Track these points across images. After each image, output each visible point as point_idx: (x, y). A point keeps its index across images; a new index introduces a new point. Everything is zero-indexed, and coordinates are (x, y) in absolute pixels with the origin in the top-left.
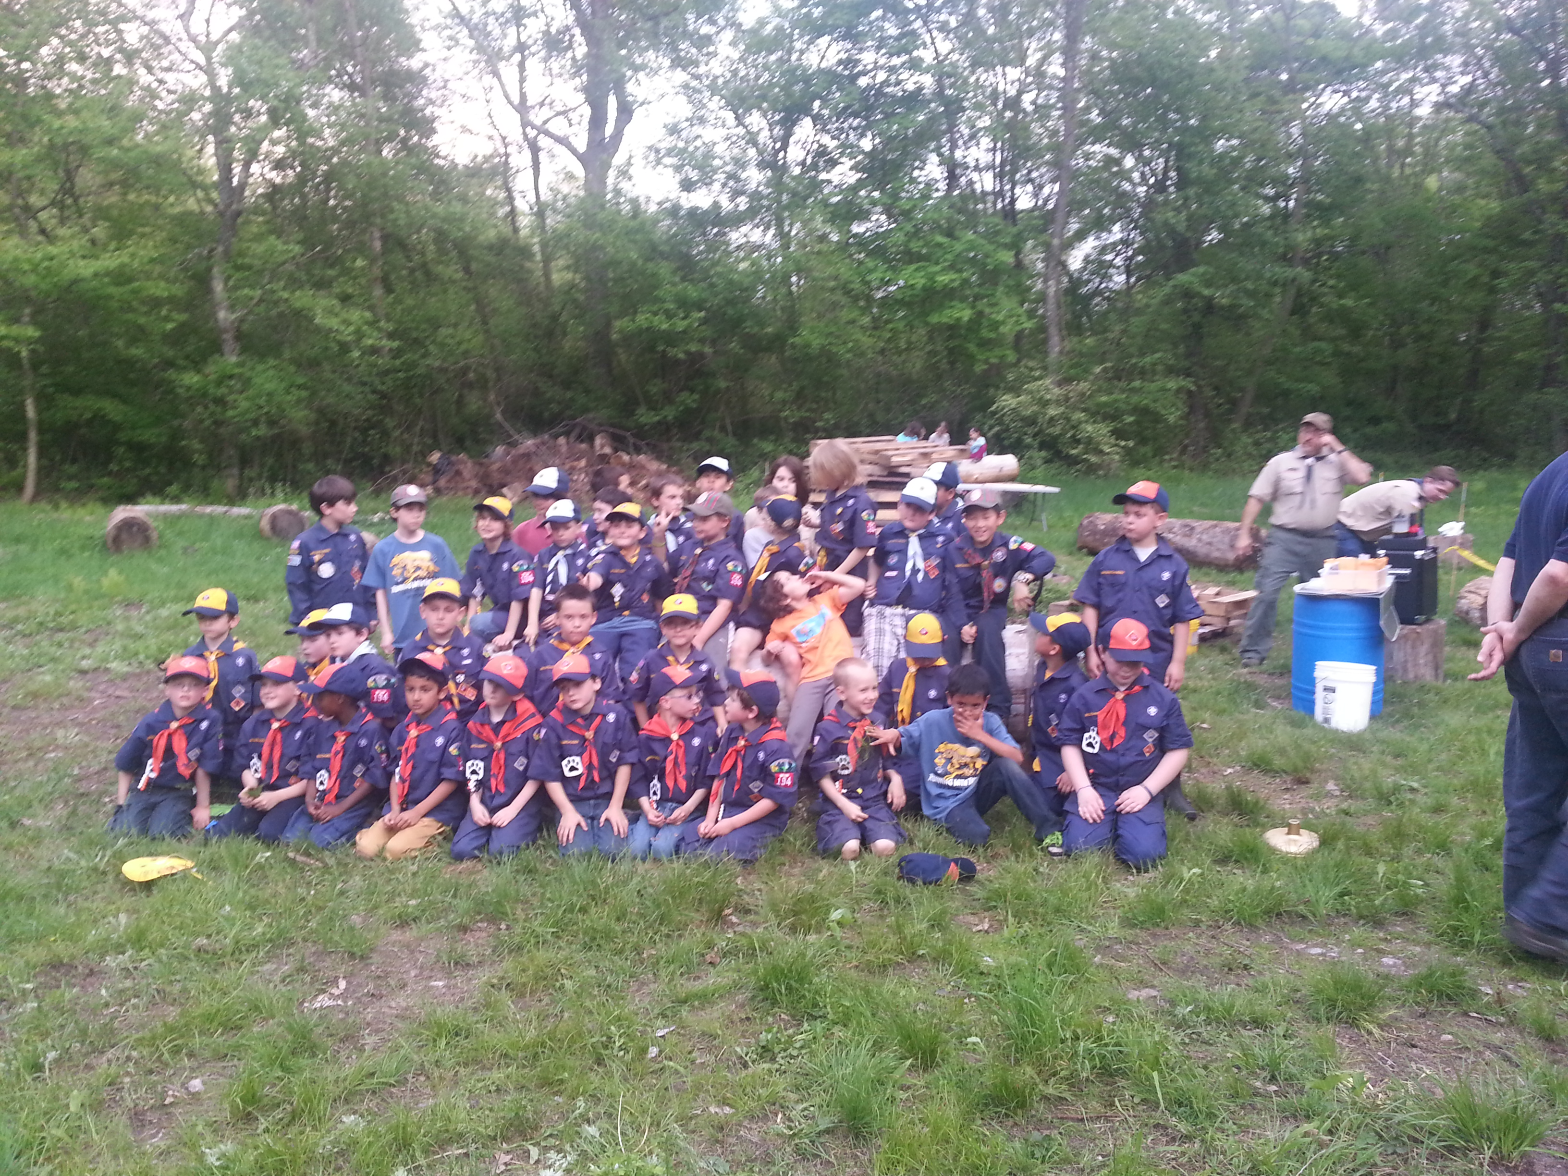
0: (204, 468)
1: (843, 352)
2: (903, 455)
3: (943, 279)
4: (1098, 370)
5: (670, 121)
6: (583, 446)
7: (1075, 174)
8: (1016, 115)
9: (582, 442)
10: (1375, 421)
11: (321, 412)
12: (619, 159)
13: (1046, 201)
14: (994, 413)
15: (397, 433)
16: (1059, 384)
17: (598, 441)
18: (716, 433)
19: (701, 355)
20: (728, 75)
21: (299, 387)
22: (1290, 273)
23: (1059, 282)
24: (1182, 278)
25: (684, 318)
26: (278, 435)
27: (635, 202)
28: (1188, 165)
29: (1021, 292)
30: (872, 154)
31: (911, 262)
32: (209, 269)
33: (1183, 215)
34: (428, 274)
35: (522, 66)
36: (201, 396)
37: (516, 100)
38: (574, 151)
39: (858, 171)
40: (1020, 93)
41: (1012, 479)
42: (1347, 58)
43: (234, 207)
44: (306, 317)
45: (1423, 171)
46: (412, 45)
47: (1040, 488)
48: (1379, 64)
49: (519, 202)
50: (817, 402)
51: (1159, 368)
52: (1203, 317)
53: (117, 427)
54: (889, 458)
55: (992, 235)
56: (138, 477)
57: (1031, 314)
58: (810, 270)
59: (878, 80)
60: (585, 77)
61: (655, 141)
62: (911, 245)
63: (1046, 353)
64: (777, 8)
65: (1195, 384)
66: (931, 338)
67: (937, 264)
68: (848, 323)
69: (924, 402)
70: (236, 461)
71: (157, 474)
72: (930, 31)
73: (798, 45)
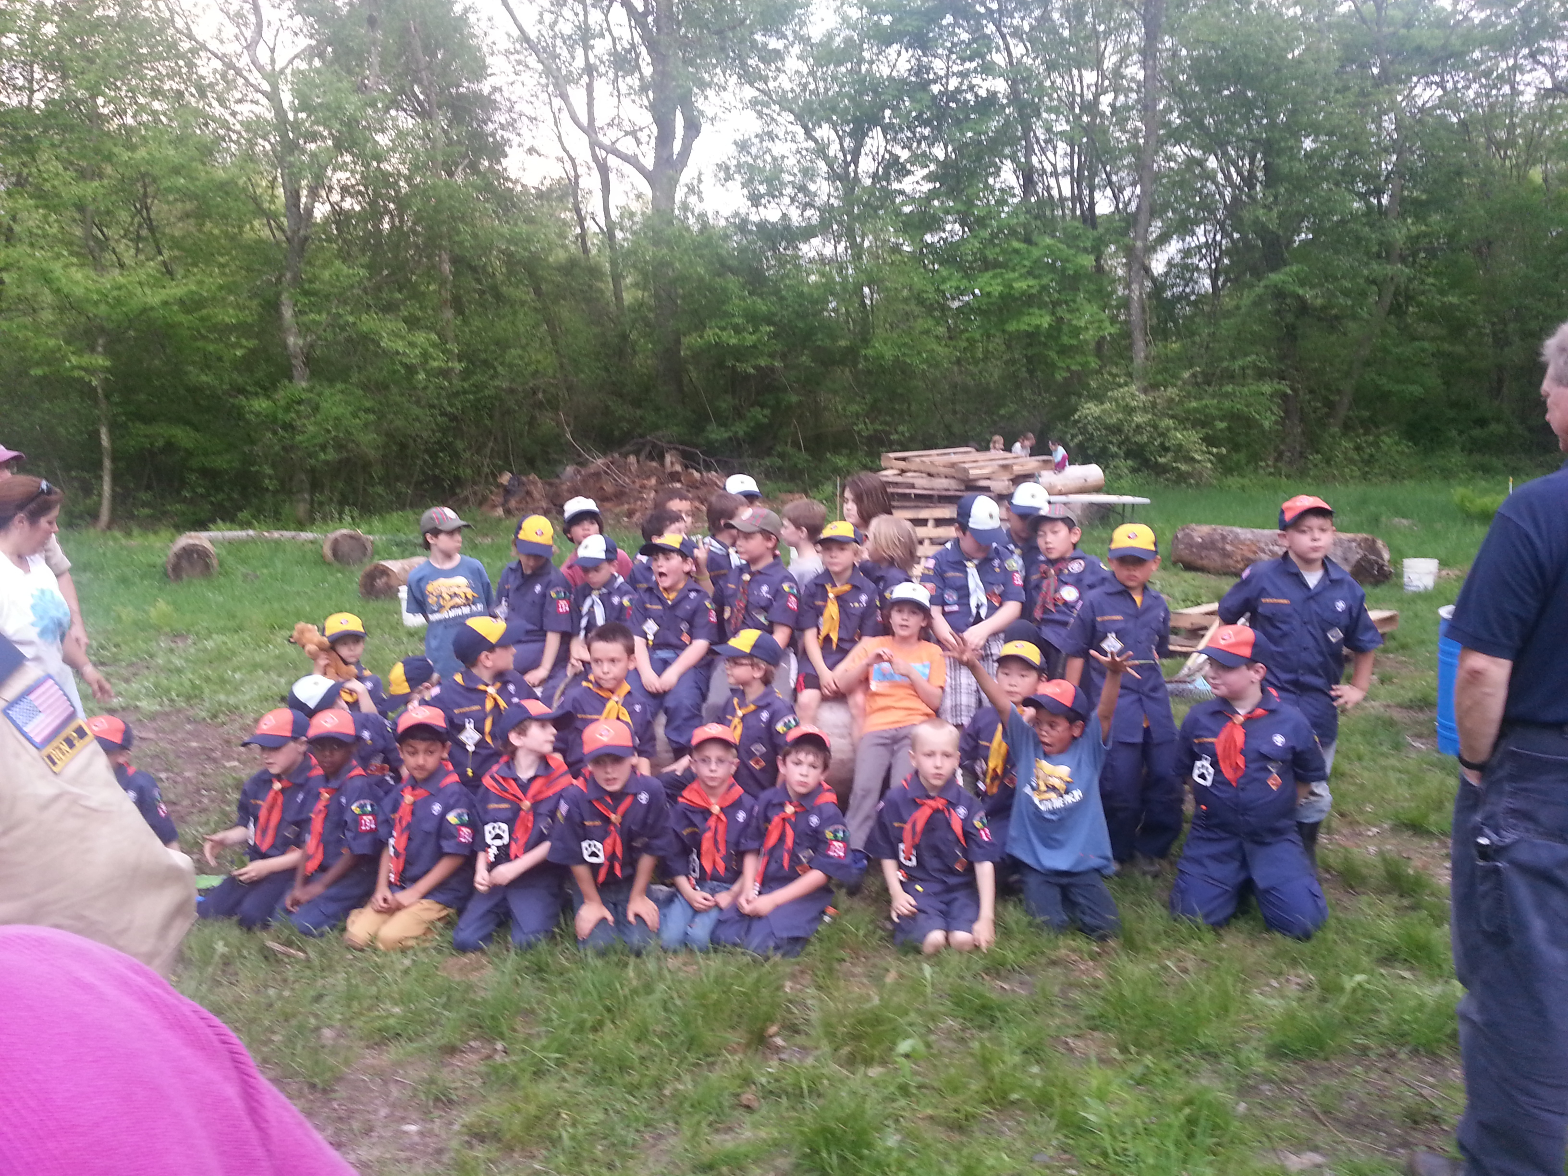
0: (275, 493)
1: (917, 363)
2: (980, 468)
3: (1021, 285)
4: (1186, 375)
5: (739, 137)
6: (654, 464)
7: (1157, 177)
8: (1093, 119)
9: (653, 459)
10: (1482, 422)
11: (389, 435)
12: (687, 176)
13: (1127, 205)
14: (1076, 422)
15: (468, 455)
16: (1145, 391)
17: (668, 459)
18: (789, 449)
19: (772, 369)
20: (798, 90)
21: (367, 411)
22: (1389, 269)
23: (1142, 285)
24: (1275, 277)
25: (754, 332)
26: (348, 460)
27: (702, 217)
28: (1278, 161)
29: (1101, 296)
30: (944, 165)
31: (987, 269)
32: (278, 295)
33: (1275, 213)
34: (499, 297)
35: (590, 88)
36: (270, 421)
37: (584, 120)
38: (641, 169)
39: (930, 181)
40: (1097, 96)
41: (1098, 490)
42: (1444, 47)
43: (302, 233)
44: (373, 340)
45: (1526, 162)
46: (479, 71)
47: (1128, 499)
48: (1477, 55)
49: (589, 224)
50: (892, 416)
51: (1249, 372)
52: (1297, 317)
53: (189, 453)
54: (966, 471)
55: (1071, 239)
56: (212, 503)
57: (1113, 320)
58: (882, 280)
59: (951, 87)
60: (651, 94)
61: (725, 159)
62: (988, 253)
63: (1131, 359)
64: (845, 19)
65: (1292, 389)
66: (1009, 347)
67: (1014, 270)
68: (922, 333)
69: (1002, 412)
70: (307, 485)
71: (231, 499)
72: (1003, 37)
73: (866, 55)
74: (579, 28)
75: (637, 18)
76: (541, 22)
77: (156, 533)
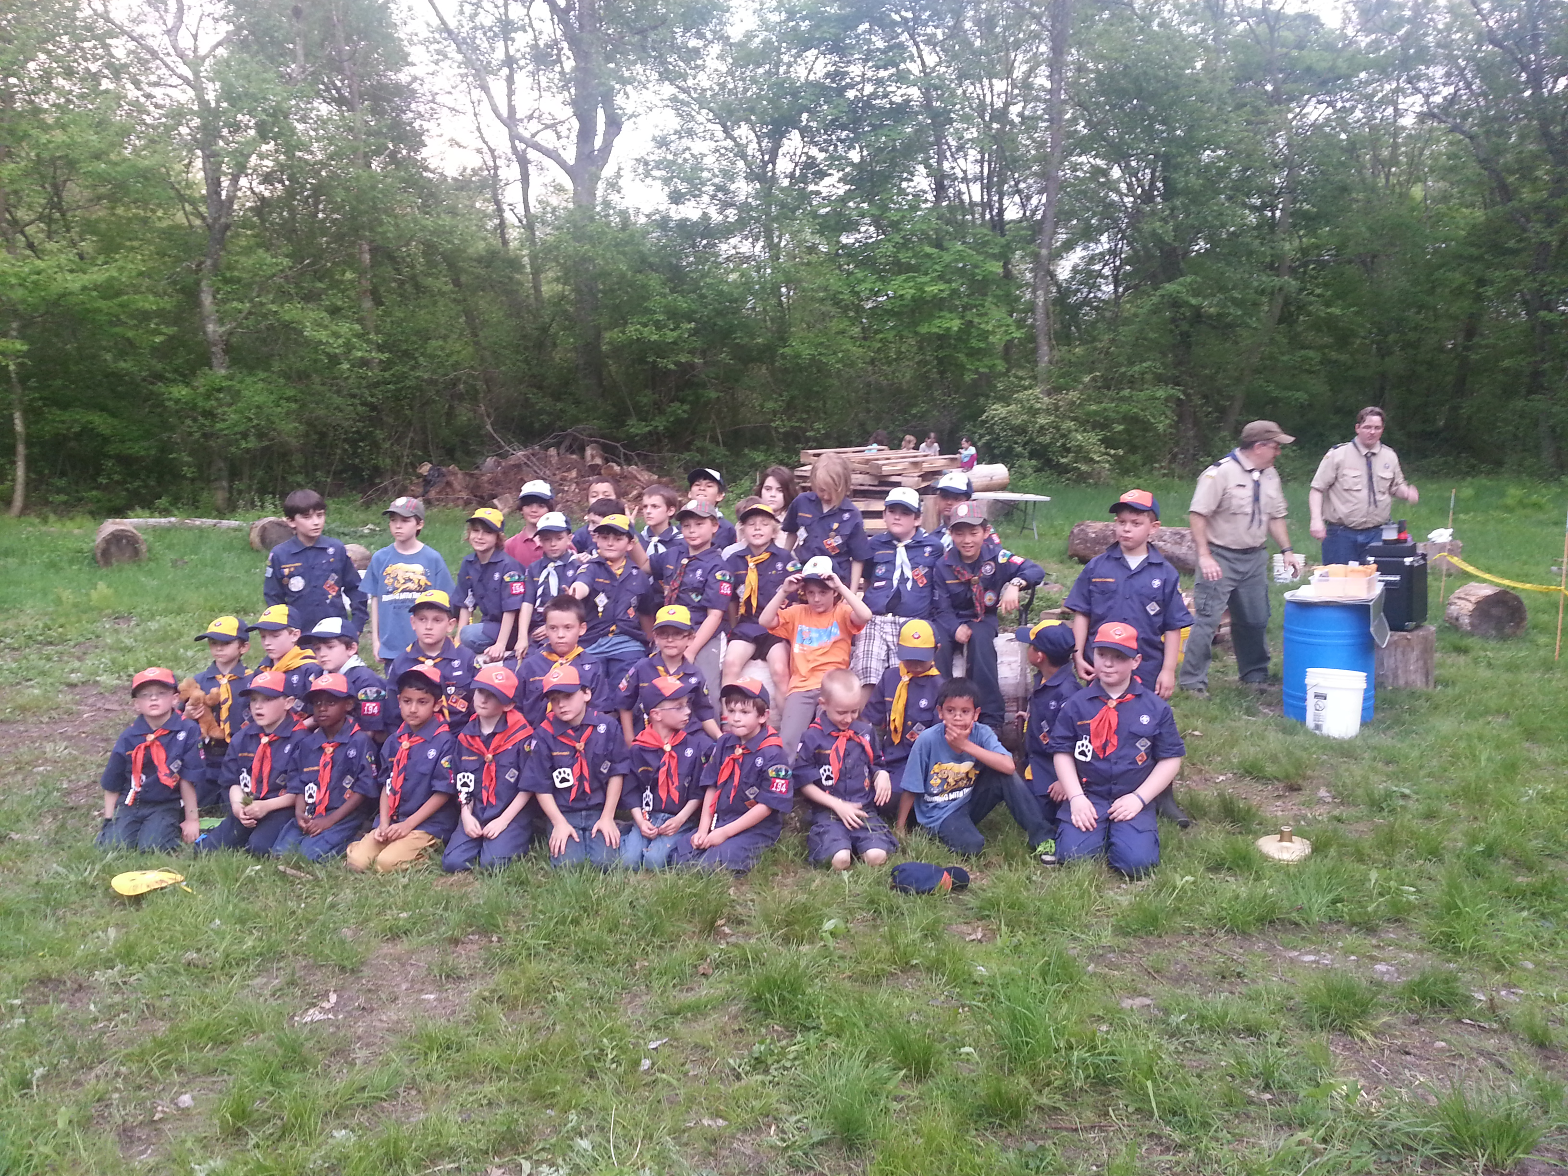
0: (193, 480)
1: (833, 362)
2: (893, 465)
3: (932, 289)
4: (1087, 379)
5: (658, 133)
6: (574, 457)
7: (1062, 185)
8: (1003, 127)
9: (572, 453)
11: (310, 424)
12: (608, 171)
13: (1034, 212)
14: (984, 422)
15: (387, 445)
16: (1049, 394)
17: (589, 452)
18: (707, 444)
19: (692, 366)
20: (716, 88)
21: (288, 399)
22: (1277, 281)
23: (1047, 292)
24: (1170, 288)
25: (675, 329)
26: (268, 448)
27: (624, 214)
28: (1175, 176)
29: (1010, 302)
30: (859, 167)
31: (900, 273)
32: (198, 283)
33: (1170, 226)
34: (417, 286)
35: (510, 80)
36: (189, 409)
37: (505, 114)
38: (562, 164)
39: (846, 184)
40: (1007, 105)
41: (1003, 488)
42: (1332, 69)
43: (223, 220)
44: (294, 329)
45: (1408, 181)
46: (401, 59)
47: (1031, 497)
48: (1363, 75)
49: (508, 215)
50: (808, 412)
51: (1148, 377)
52: (1192, 326)
53: (106, 440)
54: (879, 467)
55: (980, 246)
56: (127, 490)
57: (1020, 324)
58: (799, 281)
59: (866, 93)
60: (573, 91)
61: (644, 154)
62: (900, 256)
63: (1036, 362)
64: (764, 22)
65: (1184, 393)
66: (921, 348)
67: (926, 274)
68: (838, 333)
69: (914, 411)
70: (225, 473)
71: (146, 486)
72: (916, 44)
73: (786, 58)
74: (499, 20)
75: (560, 14)
76: (462, 12)
77: (72, 519)
